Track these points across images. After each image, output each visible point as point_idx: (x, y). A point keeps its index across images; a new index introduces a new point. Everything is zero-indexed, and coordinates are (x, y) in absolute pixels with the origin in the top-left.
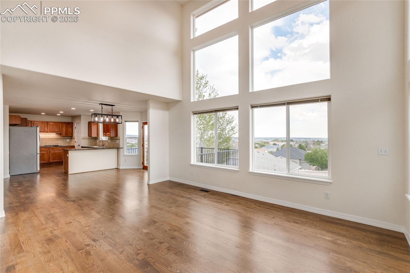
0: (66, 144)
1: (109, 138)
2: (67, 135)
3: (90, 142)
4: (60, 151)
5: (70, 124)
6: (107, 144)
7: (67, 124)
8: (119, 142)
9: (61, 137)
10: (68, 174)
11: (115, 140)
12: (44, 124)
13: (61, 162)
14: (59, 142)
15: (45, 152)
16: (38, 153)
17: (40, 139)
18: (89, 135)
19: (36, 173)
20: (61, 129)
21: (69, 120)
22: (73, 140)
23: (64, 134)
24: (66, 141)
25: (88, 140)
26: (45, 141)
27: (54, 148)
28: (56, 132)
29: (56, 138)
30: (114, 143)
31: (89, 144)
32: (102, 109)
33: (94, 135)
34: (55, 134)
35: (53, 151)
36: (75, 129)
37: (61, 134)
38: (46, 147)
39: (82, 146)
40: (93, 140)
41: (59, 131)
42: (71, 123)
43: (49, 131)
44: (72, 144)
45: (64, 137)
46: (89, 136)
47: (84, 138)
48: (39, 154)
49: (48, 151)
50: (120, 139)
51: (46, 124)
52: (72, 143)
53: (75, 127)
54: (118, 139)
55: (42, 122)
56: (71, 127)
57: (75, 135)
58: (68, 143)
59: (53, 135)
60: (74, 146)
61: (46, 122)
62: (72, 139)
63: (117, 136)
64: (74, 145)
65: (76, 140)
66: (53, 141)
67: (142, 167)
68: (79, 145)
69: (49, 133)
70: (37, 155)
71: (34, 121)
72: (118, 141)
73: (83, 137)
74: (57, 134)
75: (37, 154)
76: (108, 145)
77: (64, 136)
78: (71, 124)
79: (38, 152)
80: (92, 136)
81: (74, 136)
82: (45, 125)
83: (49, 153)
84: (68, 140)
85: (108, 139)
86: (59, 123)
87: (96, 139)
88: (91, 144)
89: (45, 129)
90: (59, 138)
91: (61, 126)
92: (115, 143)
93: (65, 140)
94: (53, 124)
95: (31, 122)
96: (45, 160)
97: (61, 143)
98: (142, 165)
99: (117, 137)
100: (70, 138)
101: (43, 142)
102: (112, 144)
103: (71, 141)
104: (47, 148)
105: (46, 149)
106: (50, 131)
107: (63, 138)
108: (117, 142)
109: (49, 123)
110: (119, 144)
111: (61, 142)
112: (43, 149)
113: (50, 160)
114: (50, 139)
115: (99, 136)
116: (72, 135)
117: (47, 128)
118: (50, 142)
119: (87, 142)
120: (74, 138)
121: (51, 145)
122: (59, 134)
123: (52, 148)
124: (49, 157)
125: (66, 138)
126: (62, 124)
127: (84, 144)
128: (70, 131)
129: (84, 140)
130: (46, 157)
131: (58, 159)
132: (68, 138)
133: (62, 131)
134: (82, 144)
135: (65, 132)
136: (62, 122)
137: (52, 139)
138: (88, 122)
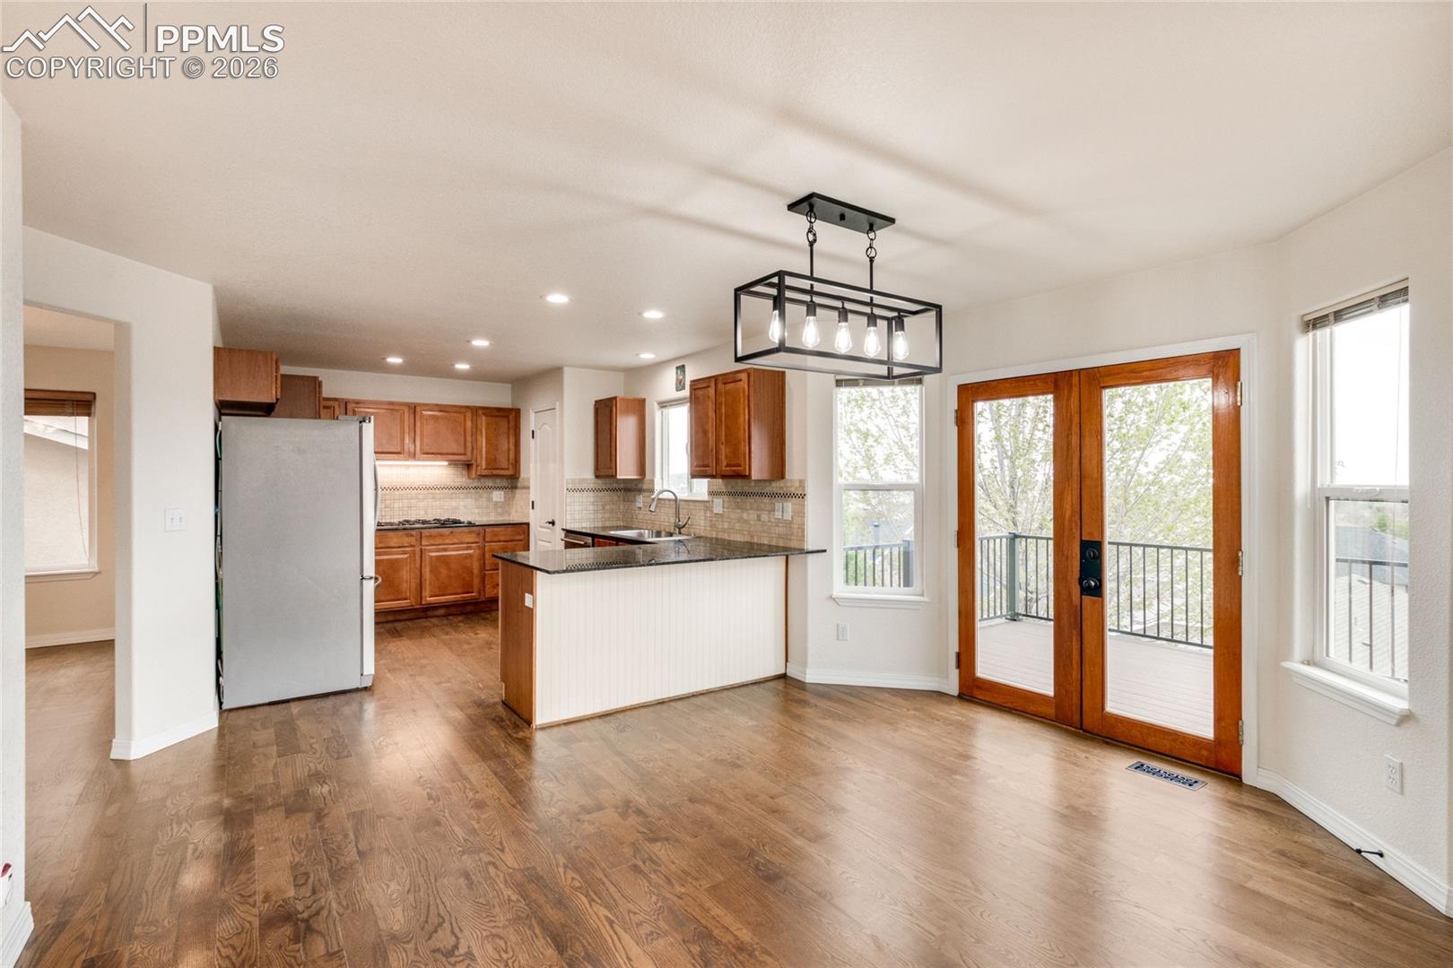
0: (488, 514)
1: (715, 489)
2: (495, 472)
3: (603, 506)
4: (468, 548)
5: (507, 417)
6: (701, 524)
7: (496, 416)
8: (800, 513)
9: (469, 477)
10: (529, 722)
11: (766, 500)
12: (398, 415)
13: (470, 604)
14: (462, 503)
15: (404, 553)
16: (364, 575)
17: (380, 490)
18: (597, 468)
19: (357, 690)
20: (469, 438)
21: (499, 397)
22: (519, 493)
23: (484, 467)
24: (489, 499)
25: (591, 494)
26: (401, 499)
27: (441, 535)
28: (451, 457)
29: (449, 482)
30: (759, 516)
31: (600, 516)
32: (811, 244)
33: (625, 470)
34: (446, 463)
35: (438, 551)
36: (532, 441)
37: (468, 466)
38: (405, 528)
39: (568, 528)
40: (616, 498)
41: (462, 451)
42: (514, 413)
43: (421, 449)
44: (513, 514)
45: (483, 480)
46: (597, 477)
47: (577, 486)
48: (371, 578)
49: (418, 549)
50: (803, 496)
51: (406, 415)
52: (516, 512)
53: (532, 428)
54: (786, 496)
55: (392, 407)
56: (512, 431)
57: (531, 468)
58: (500, 510)
59: (436, 471)
60: (528, 524)
61: (408, 405)
62: (514, 487)
63: (782, 476)
64: (525, 521)
65: (533, 495)
66: (438, 496)
67: (952, 687)
68: (553, 523)
69: (419, 460)
70: (362, 584)
71: (357, 402)
72: (789, 506)
73: (573, 481)
74: (453, 463)
75: (363, 578)
76: (713, 526)
77: (484, 476)
78: (512, 417)
79: (370, 570)
80: (618, 477)
81: (523, 475)
82: (402, 422)
83: (418, 558)
84: (498, 496)
85: (711, 493)
86: (463, 410)
87: (627, 490)
88: (607, 515)
89: (403, 440)
90: (459, 484)
91: (469, 424)
92: (765, 517)
93: (485, 495)
94: (433, 416)
95: (343, 406)
96: (403, 595)
97: (473, 508)
98: (954, 675)
99: (781, 484)
100: (505, 483)
102: (740, 520)
103: (508, 502)
104: (412, 536)
105: (406, 541)
106: (427, 449)
107: (476, 484)
108: (778, 515)
109: (418, 409)
110: (797, 527)
111: (470, 502)
112: (395, 540)
113: (423, 594)
114: (422, 491)
115: (648, 476)
116: (516, 473)
117: (412, 434)
118: (422, 504)
119: (591, 508)
120: (526, 484)
121: (430, 518)
122: (462, 464)
123: (431, 536)
124: (418, 581)
125: (490, 484)
126: (475, 418)
127: (577, 516)
128: (509, 450)
129: (577, 494)
130: (405, 577)
131: (460, 591)
132: (499, 482)
133: (475, 452)
134: (568, 517)
135: (486, 458)
136: (475, 407)
137: (433, 491)
138: (596, 402)
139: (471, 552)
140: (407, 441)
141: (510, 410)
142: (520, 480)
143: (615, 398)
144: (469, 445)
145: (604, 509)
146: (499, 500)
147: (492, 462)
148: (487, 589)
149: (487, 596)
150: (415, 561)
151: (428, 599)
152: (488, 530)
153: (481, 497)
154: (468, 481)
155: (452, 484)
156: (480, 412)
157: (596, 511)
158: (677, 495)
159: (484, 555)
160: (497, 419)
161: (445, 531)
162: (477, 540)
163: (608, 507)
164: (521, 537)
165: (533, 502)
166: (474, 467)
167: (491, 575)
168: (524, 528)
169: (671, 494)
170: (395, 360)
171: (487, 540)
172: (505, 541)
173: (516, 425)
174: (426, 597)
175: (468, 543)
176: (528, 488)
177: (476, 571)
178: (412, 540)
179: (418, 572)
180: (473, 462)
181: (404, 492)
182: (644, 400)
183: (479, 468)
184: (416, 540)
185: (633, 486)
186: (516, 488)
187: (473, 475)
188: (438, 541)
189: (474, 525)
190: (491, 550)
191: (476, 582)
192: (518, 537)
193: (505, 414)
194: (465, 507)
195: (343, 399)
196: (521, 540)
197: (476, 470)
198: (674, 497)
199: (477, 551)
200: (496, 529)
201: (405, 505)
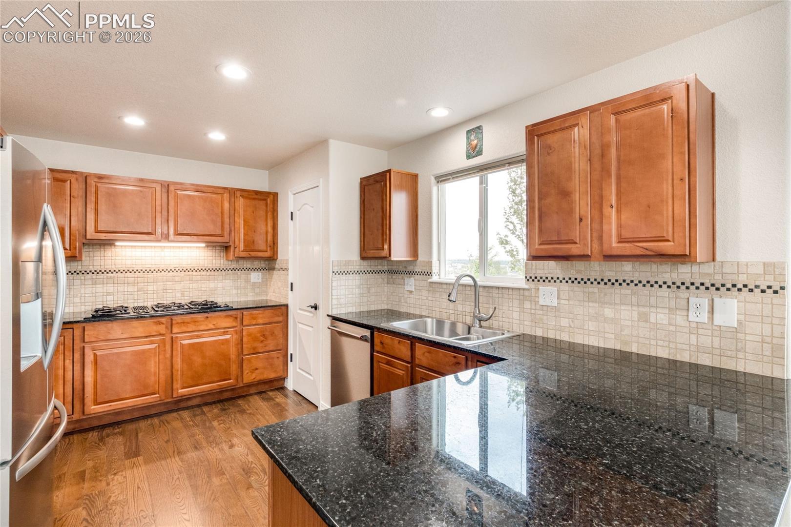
0: (246, 294)
1: (540, 273)
2: (253, 254)
3: (369, 289)
4: (225, 333)
5: (265, 200)
6: (512, 317)
7: (254, 199)
9: (227, 259)
12: (148, 194)
13: (226, 391)
14: (220, 285)
15: (152, 343)
18: (363, 249)
20: (227, 220)
21: (257, 181)
22: (277, 274)
23: (242, 249)
24: (247, 281)
25: (357, 277)
26: (155, 281)
27: (196, 321)
28: (208, 239)
29: (207, 264)
30: (643, 315)
31: (365, 299)
34: (203, 245)
35: (191, 338)
36: (290, 222)
37: (226, 248)
38: (153, 315)
39: (335, 313)
40: (380, 280)
41: (219, 232)
42: (271, 196)
43: (176, 230)
44: (271, 294)
45: (241, 262)
46: (363, 258)
47: (344, 269)
49: (168, 338)
52: (274, 292)
53: (291, 209)
55: (142, 185)
56: (270, 215)
57: (290, 250)
58: (257, 290)
59: (193, 253)
60: (287, 306)
61: (161, 183)
62: (272, 269)
64: (283, 302)
65: (292, 276)
66: (195, 278)
68: (316, 307)
69: (173, 241)
73: (339, 263)
74: (211, 245)
76: (537, 321)
78: (269, 200)
80: (392, 258)
81: (281, 256)
82: (153, 201)
83: (168, 347)
84: (256, 277)
85: (533, 279)
86: (220, 191)
87: (399, 272)
88: (373, 298)
89: (155, 219)
90: (218, 266)
91: (226, 205)
93: (243, 276)
95: (82, 179)
96: (150, 390)
97: (231, 290)
100: (263, 264)
101: (150, 288)
102: (596, 317)
103: (265, 283)
104: (161, 324)
105: (155, 329)
106: (181, 230)
107: (234, 266)
109: (172, 188)
111: (228, 283)
112: (141, 330)
113: (175, 387)
114: (179, 273)
115: (421, 257)
116: (274, 255)
117: (165, 213)
118: (178, 287)
119: (357, 291)
120: (284, 266)
121: (185, 301)
122: (221, 246)
123: (183, 323)
124: (169, 372)
125: (249, 266)
126: (233, 200)
127: (343, 301)
128: (267, 233)
129: (343, 277)
130: (153, 370)
131: (215, 379)
132: (256, 264)
133: (233, 233)
134: (334, 302)
135: (245, 240)
136: (232, 189)
137: (190, 273)
138: (362, 179)
139: (228, 337)
140: (158, 221)
141: (269, 193)
142: (278, 262)
143: (389, 171)
144: (227, 226)
145: (369, 292)
146: (256, 281)
147: (250, 245)
148: (245, 373)
149: (244, 382)
150: (165, 351)
151: (180, 391)
152: (245, 313)
153: (239, 278)
154: (226, 262)
155: (210, 266)
156: (238, 194)
157: (362, 295)
158: (477, 279)
159: (242, 340)
160: (256, 202)
161: (201, 317)
162: (235, 324)
163: (373, 290)
164: (281, 319)
165: (292, 284)
166: (232, 249)
167: (249, 360)
168: (282, 309)
169: (470, 279)
170: (134, 121)
171: (244, 323)
172: (263, 324)
173: (273, 208)
174: (178, 389)
175: (225, 328)
176: (287, 269)
177: (233, 357)
178: (162, 329)
179: (169, 363)
180: (231, 244)
181: (159, 274)
182: (416, 176)
183: (237, 249)
184: (166, 328)
185: (401, 268)
186: (273, 269)
187: (231, 258)
188: (191, 327)
189: (232, 309)
190: (249, 335)
191: (234, 368)
192: (277, 319)
193: (262, 197)
194: (224, 288)
195: (82, 173)
196: (280, 322)
197: (234, 252)
198: (472, 283)
199: (235, 336)
200: (255, 312)
201: (161, 288)
